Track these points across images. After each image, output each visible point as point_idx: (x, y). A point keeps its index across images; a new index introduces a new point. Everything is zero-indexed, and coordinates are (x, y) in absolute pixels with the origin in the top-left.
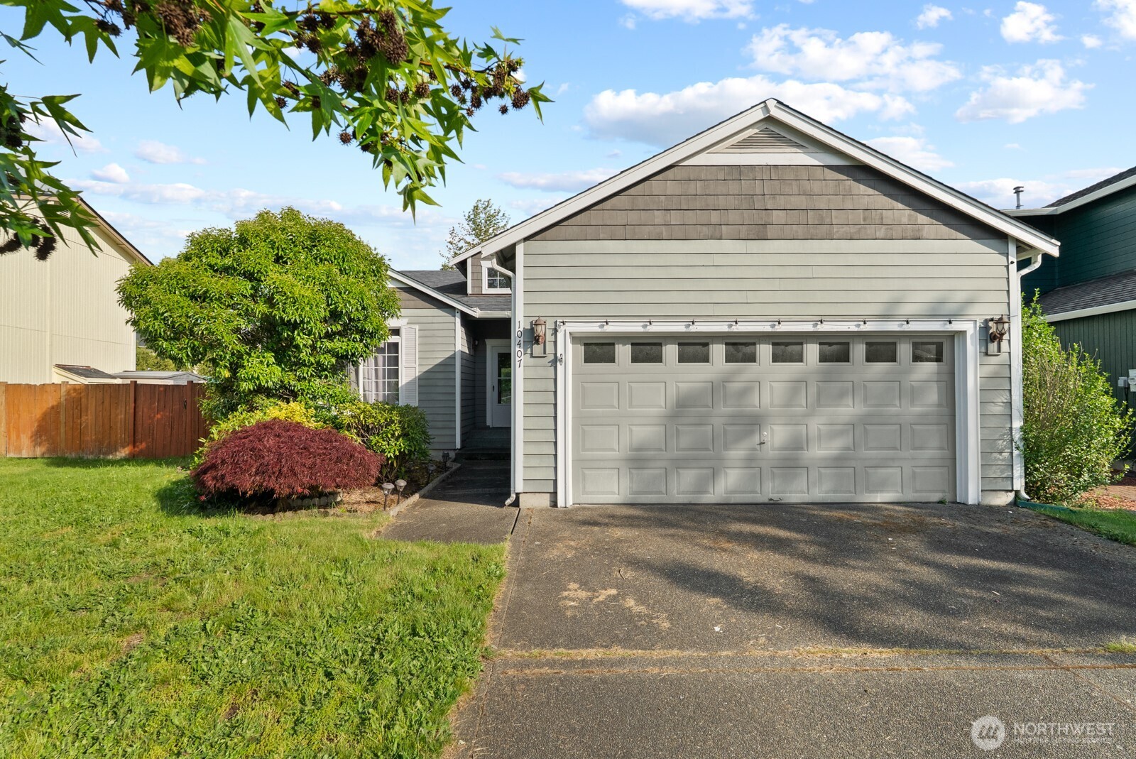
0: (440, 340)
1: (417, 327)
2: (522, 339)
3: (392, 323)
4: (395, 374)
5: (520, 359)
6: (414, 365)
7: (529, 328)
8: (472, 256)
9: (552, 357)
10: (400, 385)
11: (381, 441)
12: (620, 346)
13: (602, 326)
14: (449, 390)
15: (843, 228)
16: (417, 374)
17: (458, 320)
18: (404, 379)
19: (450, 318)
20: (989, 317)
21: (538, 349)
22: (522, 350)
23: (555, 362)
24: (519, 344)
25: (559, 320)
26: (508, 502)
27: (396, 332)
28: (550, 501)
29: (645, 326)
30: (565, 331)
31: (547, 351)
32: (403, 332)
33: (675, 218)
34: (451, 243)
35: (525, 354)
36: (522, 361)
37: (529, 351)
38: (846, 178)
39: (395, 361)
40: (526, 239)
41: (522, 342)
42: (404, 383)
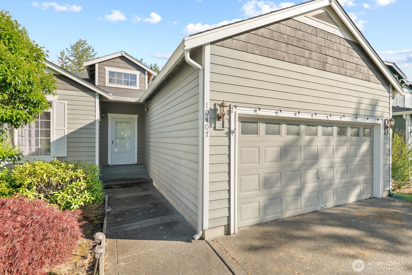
0: (83, 112)
1: (66, 102)
2: (208, 116)
3: (49, 98)
4: (48, 134)
5: (207, 131)
6: (63, 128)
7: (213, 108)
8: (99, 63)
9: (226, 130)
10: (51, 141)
11: (66, 195)
12: (261, 124)
13: (255, 111)
14: (91, 145)
15: (350, 71)
16: (66, 134)
17: (97, 100)
18: (54, 137)
19: (93, 99)
20: (386, 119)
21: (219, 124)
22: (208, 124)
23: (229, 133)
24: (207, 120)
25: (233, 104)
26: (197, 237)
27: (50, 104)
28: (225, 231)
29: (277, 113)
30: (235, 112)
31: (225, 126)
32: (54, 105)
33: (291, 49)
34: (61, 58)
35: (210, 127)
36: (209, 132)
37: (213, 125)
38: (350, 47)
39: (48, 125)
40: (212, 43)
41: (208, 119)
42: (55, 139)
